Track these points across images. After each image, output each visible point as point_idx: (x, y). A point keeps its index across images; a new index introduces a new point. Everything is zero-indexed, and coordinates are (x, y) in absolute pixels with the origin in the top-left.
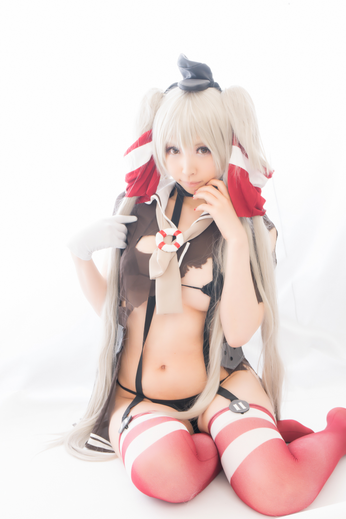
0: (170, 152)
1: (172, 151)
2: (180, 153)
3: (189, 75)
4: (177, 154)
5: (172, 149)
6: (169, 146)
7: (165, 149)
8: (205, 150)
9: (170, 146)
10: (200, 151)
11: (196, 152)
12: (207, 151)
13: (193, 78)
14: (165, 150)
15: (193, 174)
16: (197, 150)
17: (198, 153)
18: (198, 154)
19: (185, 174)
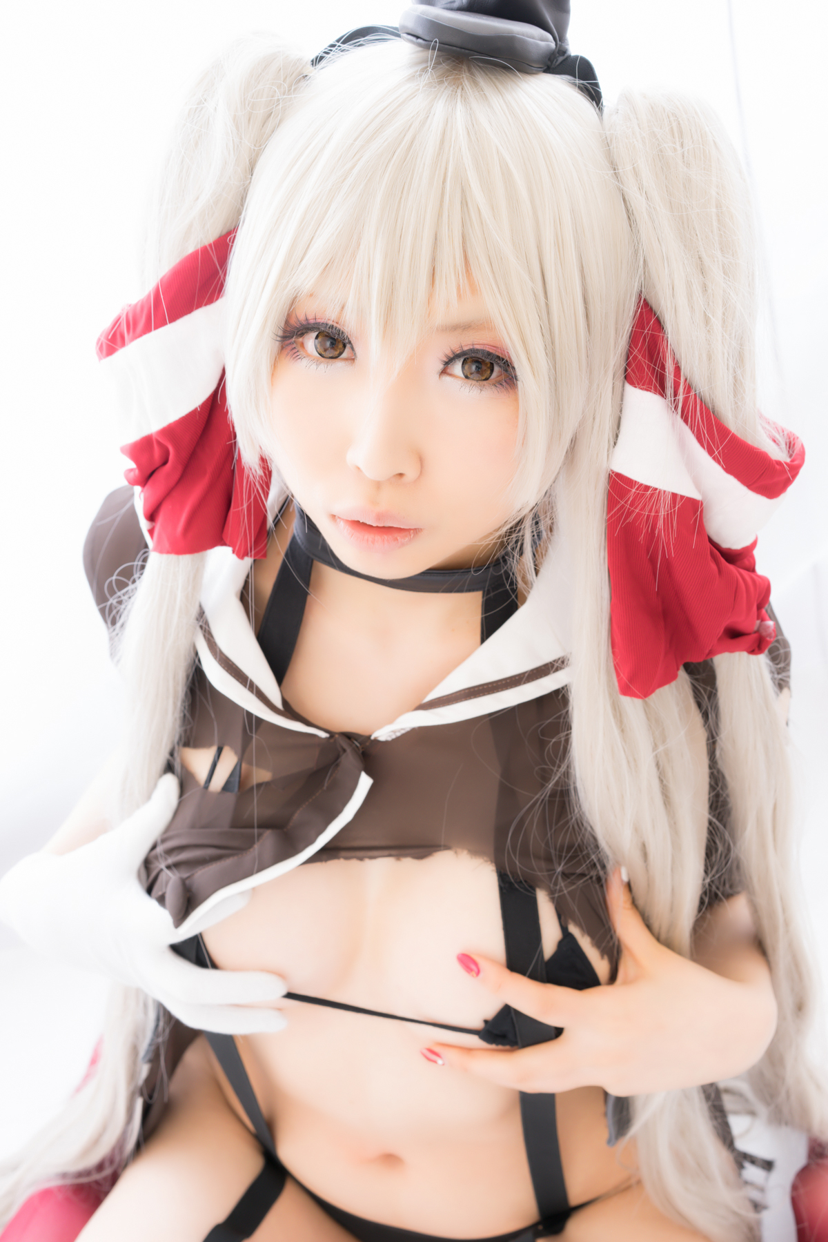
0: (302, 345)
1: (310, 343)
2: (352, 359)
4: (338, 365)
5: (316, 333)
6: (302, 318)
7: (283, 324)
9: (310, 317)
10: (457, 368)
11: (441, 367)
12: (496, 369)
14: (280, 333)
15: (401, 475)
16: (449, 362)
17: (450, 375)
18: (447, 379)
19: (359, 468)
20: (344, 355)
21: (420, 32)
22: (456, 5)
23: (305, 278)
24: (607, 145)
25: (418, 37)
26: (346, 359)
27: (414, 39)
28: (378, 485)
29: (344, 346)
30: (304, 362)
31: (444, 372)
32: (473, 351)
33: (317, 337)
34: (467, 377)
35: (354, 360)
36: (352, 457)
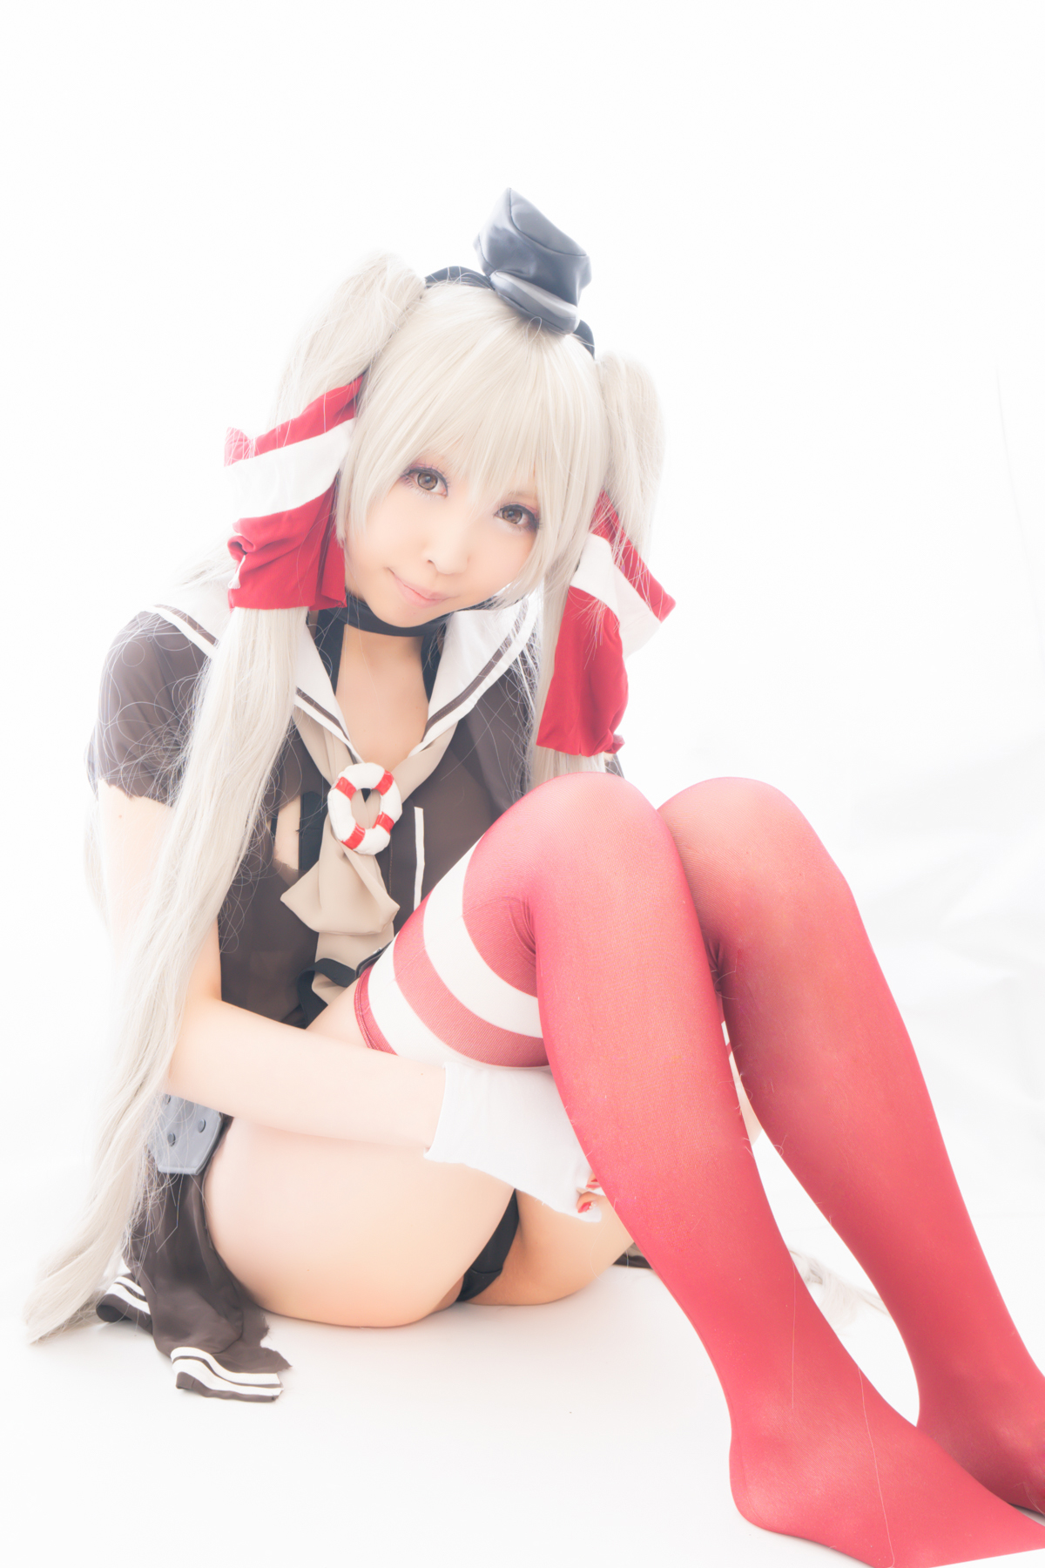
0: (413, 477)
2: (445, 494)
3: (531, 269)
4: (431, 494)
8: (519, 513)
10: (501, 515)
11: (496, 511)
12: (524, 516)
13: (535, 281)
17: (498, 516)
19: (430, 561)
20: (438, 488)
21: (523, 304)
25: (521, 306)
26: (441, 494)
27: (518, 307)
28: (438, 574)
29: (437, 482)
30: (413, 490)
31: (496, 514)
32: (518, 506)
33: (419, 476)
34: (504, 518)
35: (446, 496)
36: (428, 555)
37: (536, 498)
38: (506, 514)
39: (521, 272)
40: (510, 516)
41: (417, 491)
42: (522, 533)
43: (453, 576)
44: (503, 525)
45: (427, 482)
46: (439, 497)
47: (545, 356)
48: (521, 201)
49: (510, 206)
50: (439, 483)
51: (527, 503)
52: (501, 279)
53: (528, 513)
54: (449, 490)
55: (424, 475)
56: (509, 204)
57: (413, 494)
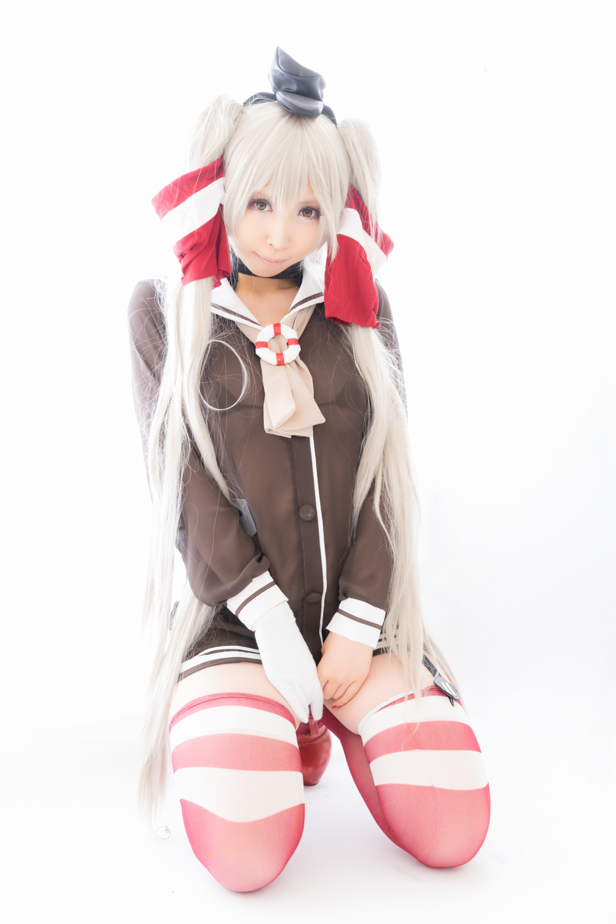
0: (254, 206)
3: (294, 87)
4: (264, 212)
8: (310, 211)
9: (258, 198)
10: (301, 214)
11: (298, 212)
12: (313, 212)
13: (298, 93)
16: (300, 212)
18: (299, 216)
19: (271, 245)
20: (267, 208)
21: (290, 108)
22: (292, 91)
23: (259, 187)
24: (343, 140)
26: (269, 211)
27: (287, 109)
28: (276, 250)
30: (255, 211)
31: (299, 214)
32: (307, 208)
33: (257, 204)
34: (304, 215)
35: (272, 211)
36: (269, 241)
37: (317, 202)
38: (304, 213)
39: (290, 89)
40: (306, 213)
41: (257, 212)
42: (313, 220)
43: (284, 249)
44: (303, 219)
45: (262, 206)
46: (268, 212)
47: (305, 131)
48: (284, 54)
49: (278, 58)
50: (267, 206)
51: (313, 205)
52: (280, 96)
53: (314, 209)
54: (273, 208)
55: (259, 203)
56: (277, 57)
57: (256, 213)
